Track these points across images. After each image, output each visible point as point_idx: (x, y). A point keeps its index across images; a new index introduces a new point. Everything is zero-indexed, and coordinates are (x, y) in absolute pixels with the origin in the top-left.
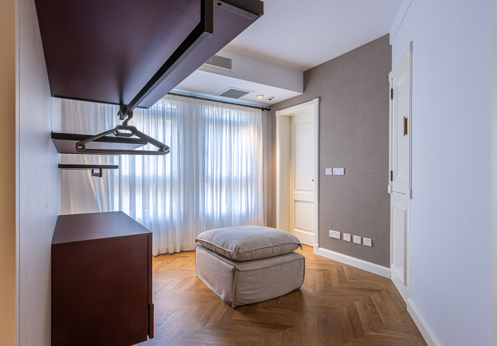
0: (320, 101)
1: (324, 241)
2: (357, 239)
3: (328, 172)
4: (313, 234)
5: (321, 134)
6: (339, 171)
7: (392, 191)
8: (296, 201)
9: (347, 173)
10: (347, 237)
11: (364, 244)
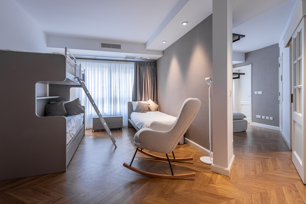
0: (252, 65)
1: (254, 119)
2: (267, 118)
3: (256, 93)
4: (250, 118)
5: (253, 78)
6: (260, 93)
7: (280, 99)
8: (241, 105)
9: (263, 93)
10: (263, 117)
11: (270, 119)
